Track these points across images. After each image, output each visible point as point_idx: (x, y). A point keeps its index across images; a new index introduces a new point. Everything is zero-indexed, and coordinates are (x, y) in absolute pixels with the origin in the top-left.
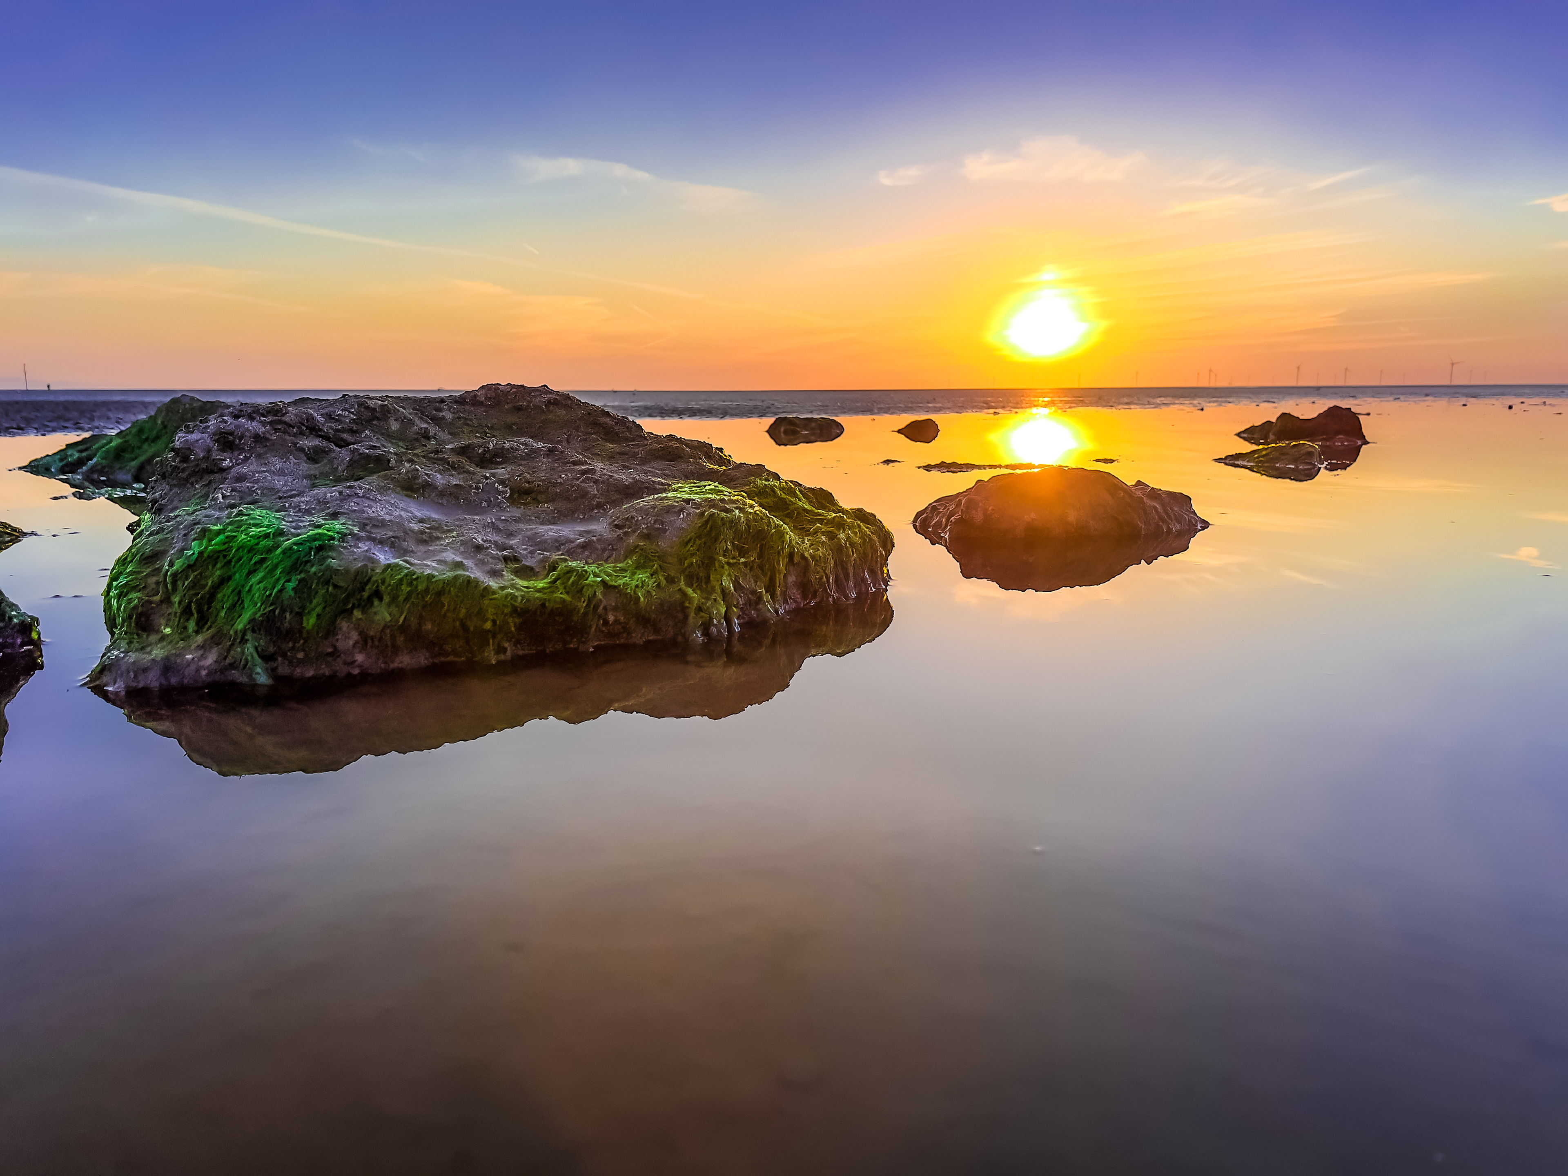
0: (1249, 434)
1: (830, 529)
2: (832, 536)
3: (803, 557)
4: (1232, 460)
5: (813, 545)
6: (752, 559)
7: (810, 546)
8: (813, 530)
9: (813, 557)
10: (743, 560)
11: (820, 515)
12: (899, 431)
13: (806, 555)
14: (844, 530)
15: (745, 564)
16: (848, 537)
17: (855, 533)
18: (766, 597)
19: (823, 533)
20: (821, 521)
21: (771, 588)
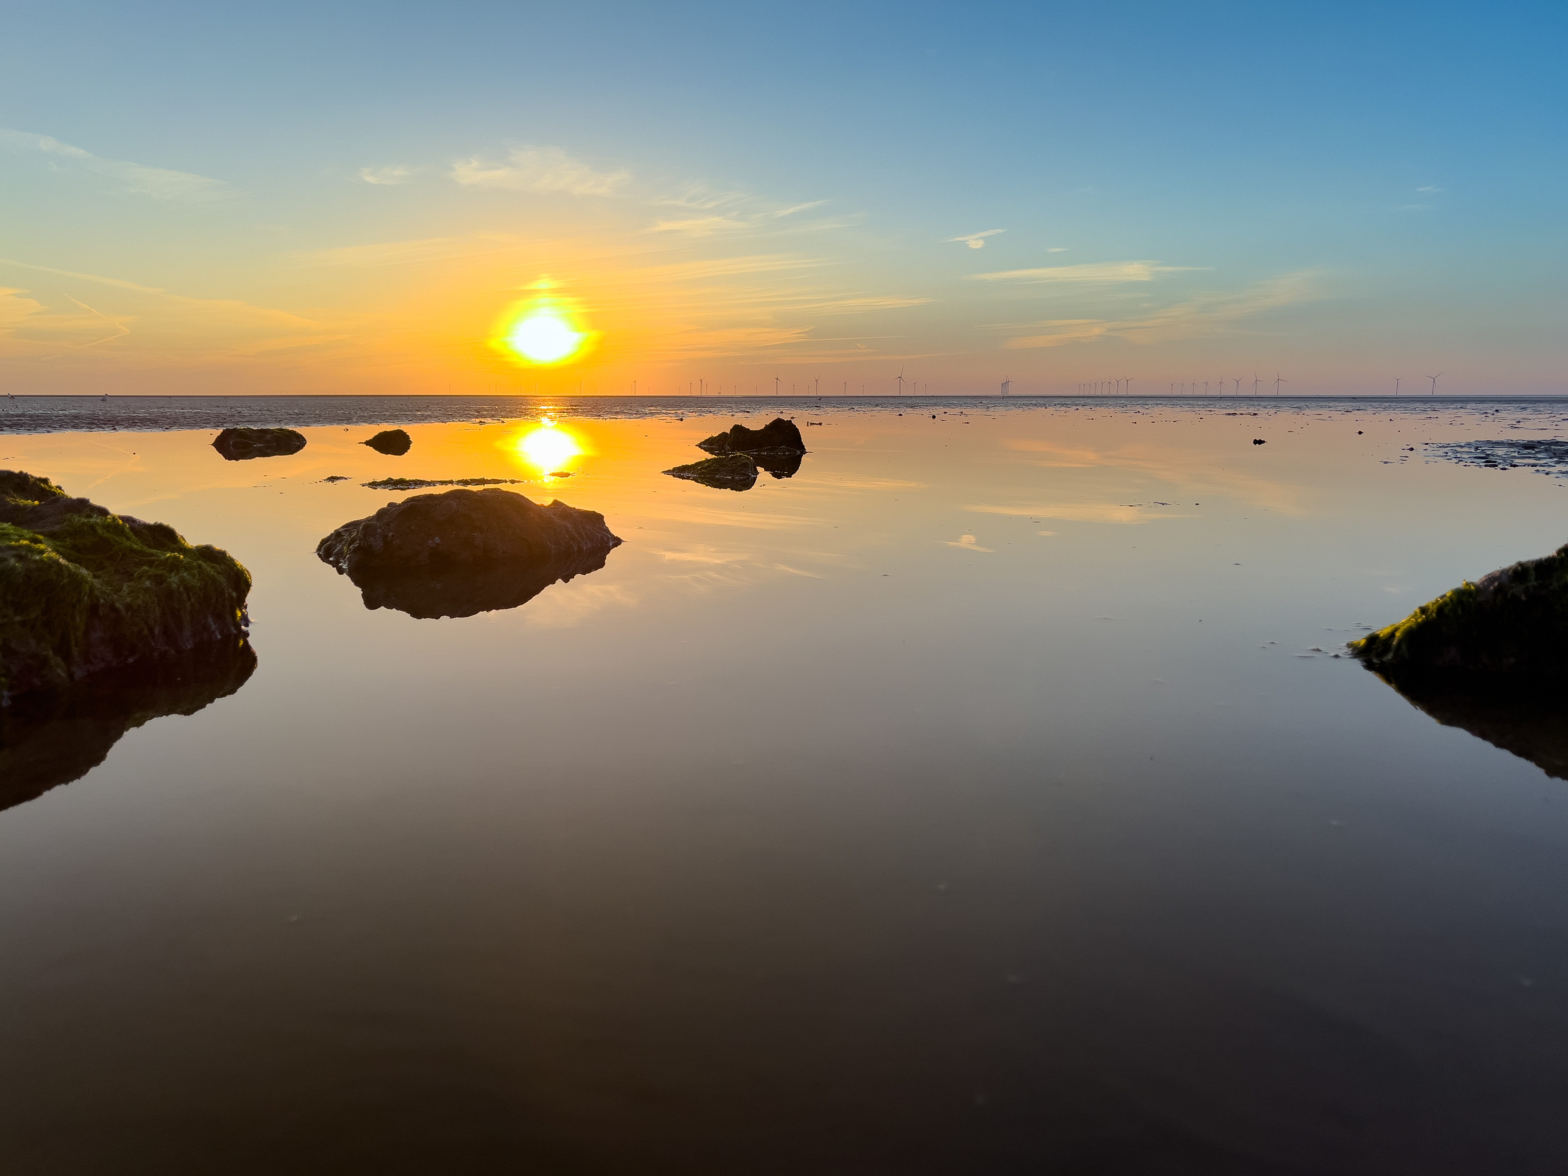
0: (708, 445)
1: (160, 572)
2: (159, 580)
3: (113, 608)
4: (681, 472)
5: (133, 592)
6: (33, 616)
7: (129, 594)
8: (138, 574)
9: (128, 607)
10: (18, 618)
11: (152, 555)
12: (368, 443)
13: (118, 605)
14: (178, 571)
15: (23, 624)
16: (182, 580)
17: (193, 576)
18: (56, 660)
19: (149, 578)
20: (151, 564)
21: (63, 650)
